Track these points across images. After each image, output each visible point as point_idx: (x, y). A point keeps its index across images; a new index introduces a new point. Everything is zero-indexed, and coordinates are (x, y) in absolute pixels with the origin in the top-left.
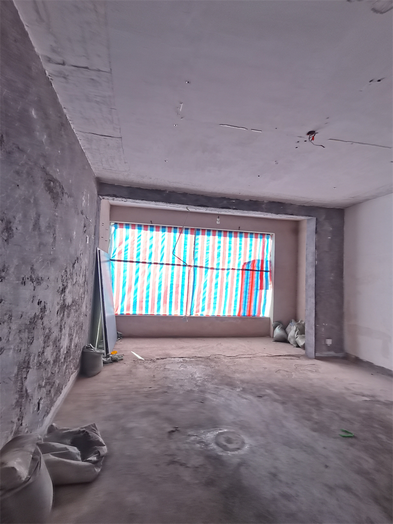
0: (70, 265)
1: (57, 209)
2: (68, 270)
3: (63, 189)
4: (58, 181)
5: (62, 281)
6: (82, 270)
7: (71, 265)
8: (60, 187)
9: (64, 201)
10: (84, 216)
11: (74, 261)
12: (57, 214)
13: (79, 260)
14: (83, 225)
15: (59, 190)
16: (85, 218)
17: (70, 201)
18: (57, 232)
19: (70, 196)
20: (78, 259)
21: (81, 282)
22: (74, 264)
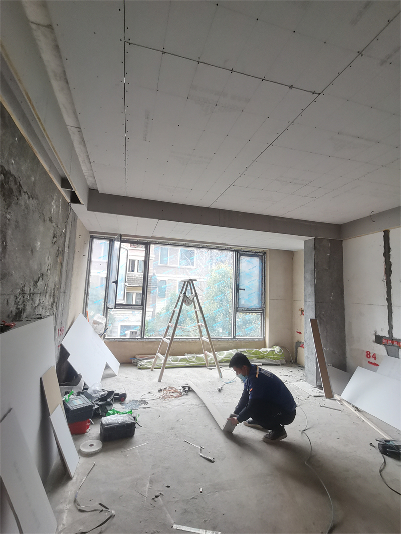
0: (29, 282)
1: (8, 211)
2: (26, 289)
3: (20, 186)
4: (12, 175)
5: (17, 303)
6: (49, 289)
7: (32, 284)
8: (15, 183)
9: (22, 202)
10: (54, 224)
11: (36, 278)
12: (8, 217)
13: (45, 277)
14: (51, 235)
15: (14, 187)
16: (55, 226)
17: (32, 203)
18: (8, 240)
19: (32, 197)
20: (42, 275)
21: (47, 303)
22: (36, 282)
